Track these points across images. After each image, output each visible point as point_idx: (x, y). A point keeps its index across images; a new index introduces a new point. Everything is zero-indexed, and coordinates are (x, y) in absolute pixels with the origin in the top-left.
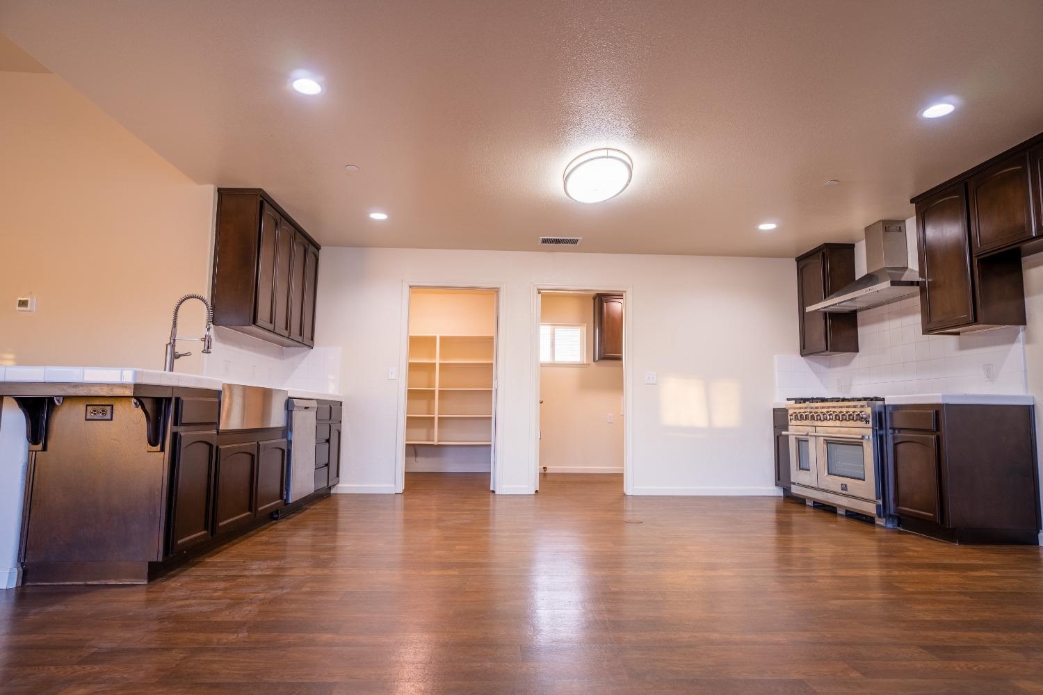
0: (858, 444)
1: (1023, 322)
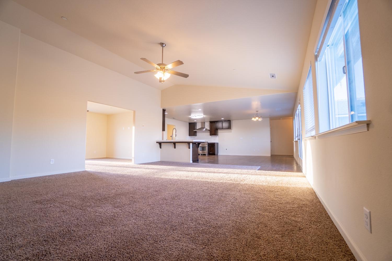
0: (205, 147)
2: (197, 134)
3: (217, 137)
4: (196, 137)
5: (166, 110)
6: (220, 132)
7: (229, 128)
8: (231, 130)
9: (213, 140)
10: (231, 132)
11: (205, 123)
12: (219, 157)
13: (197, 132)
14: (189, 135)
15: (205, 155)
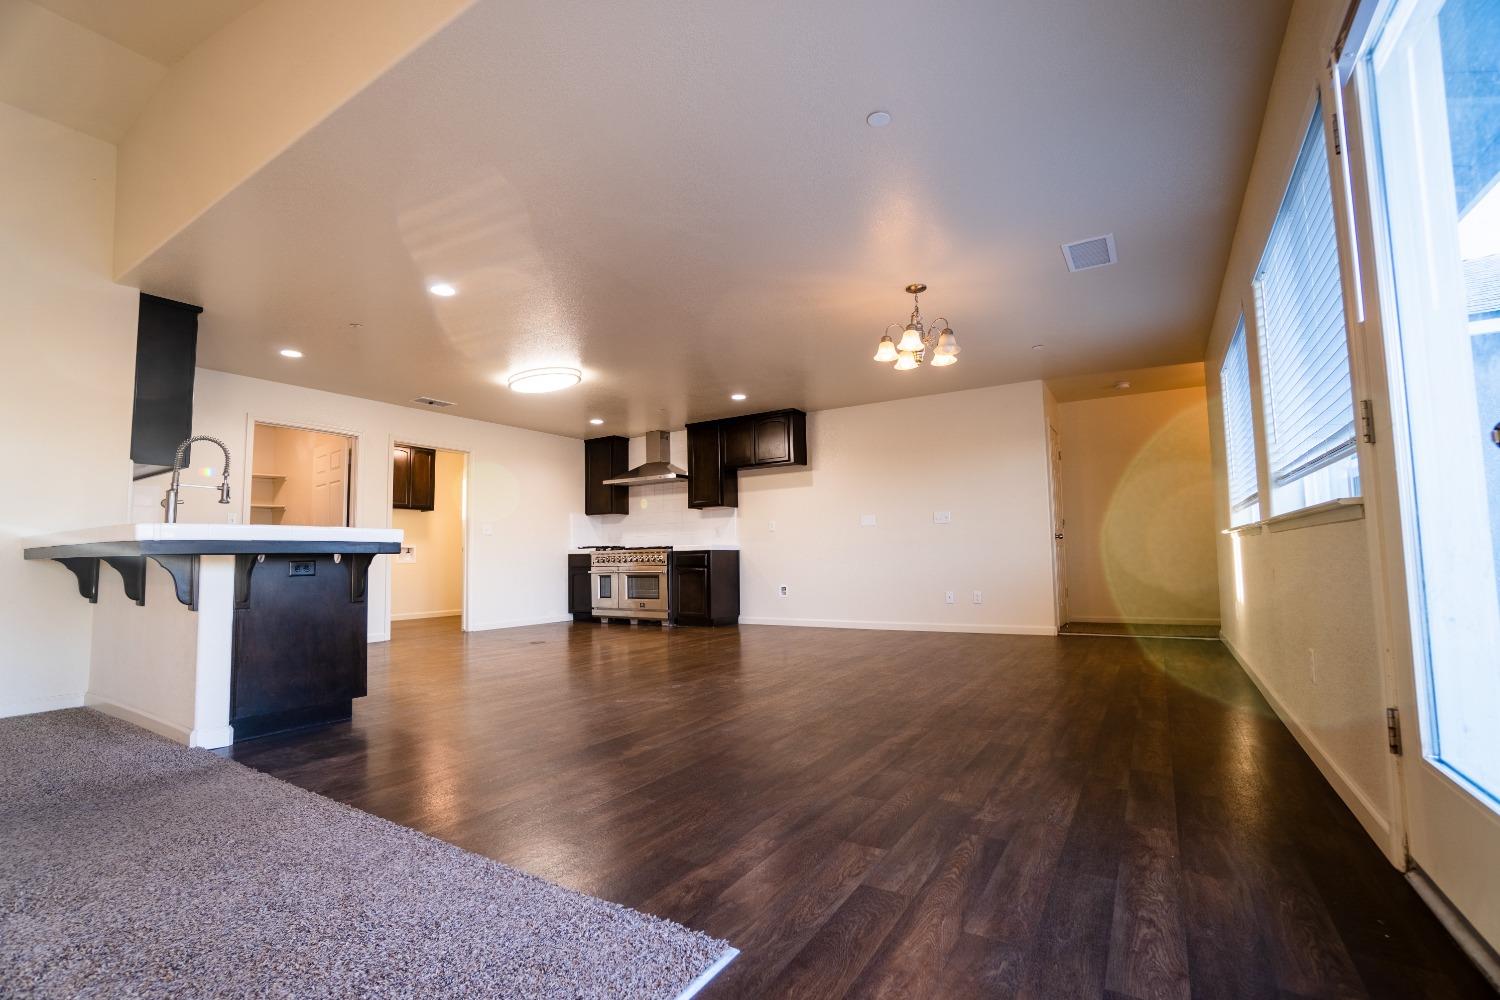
0: (656, 577)
1: (737, 506)
2: (632, 501)
3: (731, 515)
4: (626, 519)
5: (200, 310)
6: (750, 486)
7: (801, 457)
8: (811, 469)
9: (707, 532)
10: (809, 483)
11: (668, 438)
12: (744, 636)
13: (630, 489)
14: (588, 512)
15: (657, 623)
